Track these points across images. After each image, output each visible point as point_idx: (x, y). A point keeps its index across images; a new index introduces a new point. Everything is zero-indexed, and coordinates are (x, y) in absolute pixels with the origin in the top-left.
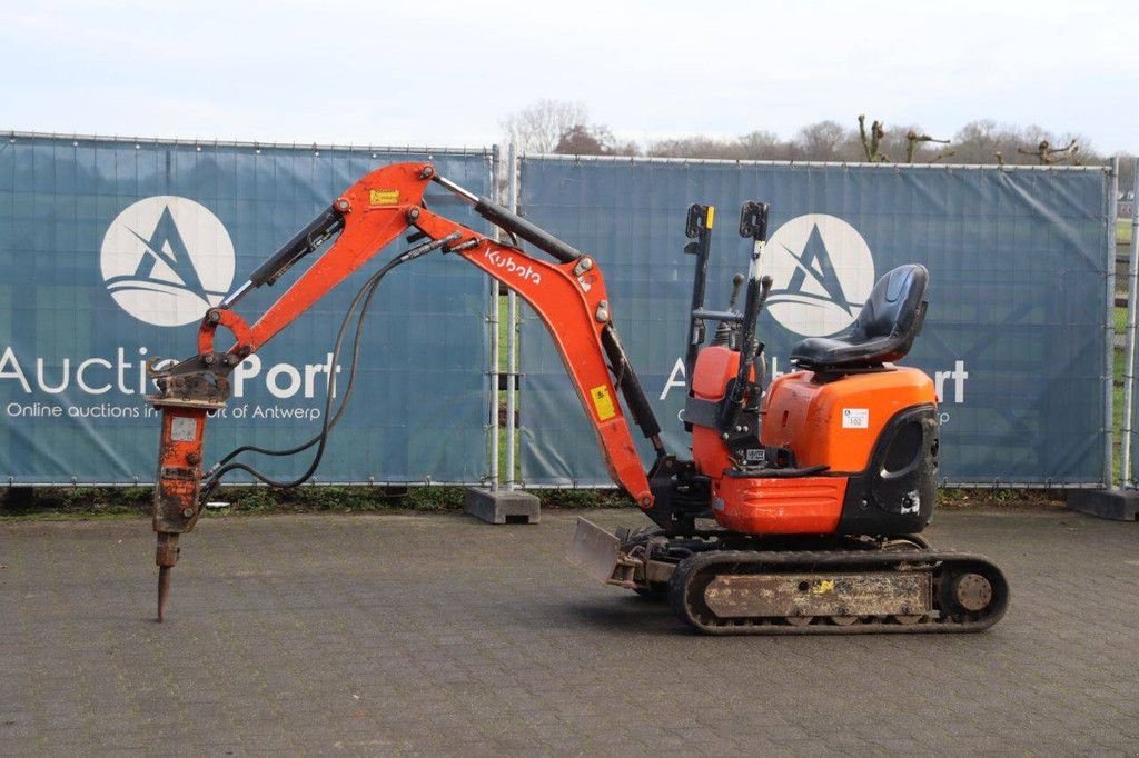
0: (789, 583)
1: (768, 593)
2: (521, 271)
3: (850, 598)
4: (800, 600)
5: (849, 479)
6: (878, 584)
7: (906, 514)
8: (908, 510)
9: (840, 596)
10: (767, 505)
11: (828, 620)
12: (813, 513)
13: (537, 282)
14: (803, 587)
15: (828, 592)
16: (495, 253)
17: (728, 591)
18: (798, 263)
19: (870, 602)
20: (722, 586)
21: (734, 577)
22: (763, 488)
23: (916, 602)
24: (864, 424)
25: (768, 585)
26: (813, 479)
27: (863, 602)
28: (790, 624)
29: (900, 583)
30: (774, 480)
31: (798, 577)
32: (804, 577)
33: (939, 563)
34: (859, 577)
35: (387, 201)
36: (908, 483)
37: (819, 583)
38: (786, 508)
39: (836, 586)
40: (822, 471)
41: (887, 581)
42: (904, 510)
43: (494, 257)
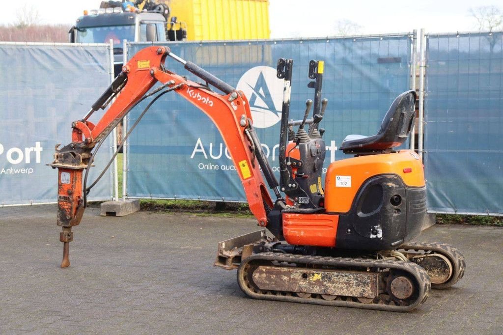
0: (297, 274)
1: (285, 278)
2: (204, 100)
3: (330, 285)
4: (303, 284)
5: (340, 216)
6: (346, 278)
7: (373, 239)
8: (375, 236)
9: (325, 283)
10: (295, 229)
11: (319, 296)
12: (320, 235)
13: (211, 105)
14: (305, 276)
15: (318, 280)
16: (192, 91)
17: (264, 275)
18: (253, 91)
19: (342, 288)
20: (261, 272)
21: (268, 268)
22: (292, 219)
23: (368, 290)
24: (349, 185)
25: (286, 274)
26: (319, 215)
27: (338, 288)
28: (299, 297)
29: (359, 279)
30: (297, 215)
31: (301, 271)
32: (305, 271)
33: (387, 270)
34: (336, 274)
35: (144, 66)
36: (374, 220)
37: (313, 275)
38: (305, 231)
39: (323, 277)
40: (324, 211)
41: (352, 277)
42: (372, 236)
43: (191, 93)
